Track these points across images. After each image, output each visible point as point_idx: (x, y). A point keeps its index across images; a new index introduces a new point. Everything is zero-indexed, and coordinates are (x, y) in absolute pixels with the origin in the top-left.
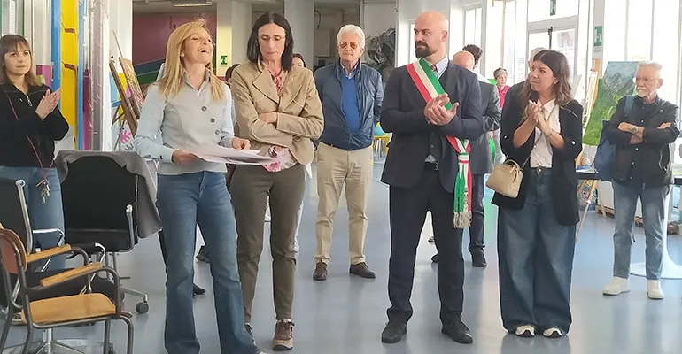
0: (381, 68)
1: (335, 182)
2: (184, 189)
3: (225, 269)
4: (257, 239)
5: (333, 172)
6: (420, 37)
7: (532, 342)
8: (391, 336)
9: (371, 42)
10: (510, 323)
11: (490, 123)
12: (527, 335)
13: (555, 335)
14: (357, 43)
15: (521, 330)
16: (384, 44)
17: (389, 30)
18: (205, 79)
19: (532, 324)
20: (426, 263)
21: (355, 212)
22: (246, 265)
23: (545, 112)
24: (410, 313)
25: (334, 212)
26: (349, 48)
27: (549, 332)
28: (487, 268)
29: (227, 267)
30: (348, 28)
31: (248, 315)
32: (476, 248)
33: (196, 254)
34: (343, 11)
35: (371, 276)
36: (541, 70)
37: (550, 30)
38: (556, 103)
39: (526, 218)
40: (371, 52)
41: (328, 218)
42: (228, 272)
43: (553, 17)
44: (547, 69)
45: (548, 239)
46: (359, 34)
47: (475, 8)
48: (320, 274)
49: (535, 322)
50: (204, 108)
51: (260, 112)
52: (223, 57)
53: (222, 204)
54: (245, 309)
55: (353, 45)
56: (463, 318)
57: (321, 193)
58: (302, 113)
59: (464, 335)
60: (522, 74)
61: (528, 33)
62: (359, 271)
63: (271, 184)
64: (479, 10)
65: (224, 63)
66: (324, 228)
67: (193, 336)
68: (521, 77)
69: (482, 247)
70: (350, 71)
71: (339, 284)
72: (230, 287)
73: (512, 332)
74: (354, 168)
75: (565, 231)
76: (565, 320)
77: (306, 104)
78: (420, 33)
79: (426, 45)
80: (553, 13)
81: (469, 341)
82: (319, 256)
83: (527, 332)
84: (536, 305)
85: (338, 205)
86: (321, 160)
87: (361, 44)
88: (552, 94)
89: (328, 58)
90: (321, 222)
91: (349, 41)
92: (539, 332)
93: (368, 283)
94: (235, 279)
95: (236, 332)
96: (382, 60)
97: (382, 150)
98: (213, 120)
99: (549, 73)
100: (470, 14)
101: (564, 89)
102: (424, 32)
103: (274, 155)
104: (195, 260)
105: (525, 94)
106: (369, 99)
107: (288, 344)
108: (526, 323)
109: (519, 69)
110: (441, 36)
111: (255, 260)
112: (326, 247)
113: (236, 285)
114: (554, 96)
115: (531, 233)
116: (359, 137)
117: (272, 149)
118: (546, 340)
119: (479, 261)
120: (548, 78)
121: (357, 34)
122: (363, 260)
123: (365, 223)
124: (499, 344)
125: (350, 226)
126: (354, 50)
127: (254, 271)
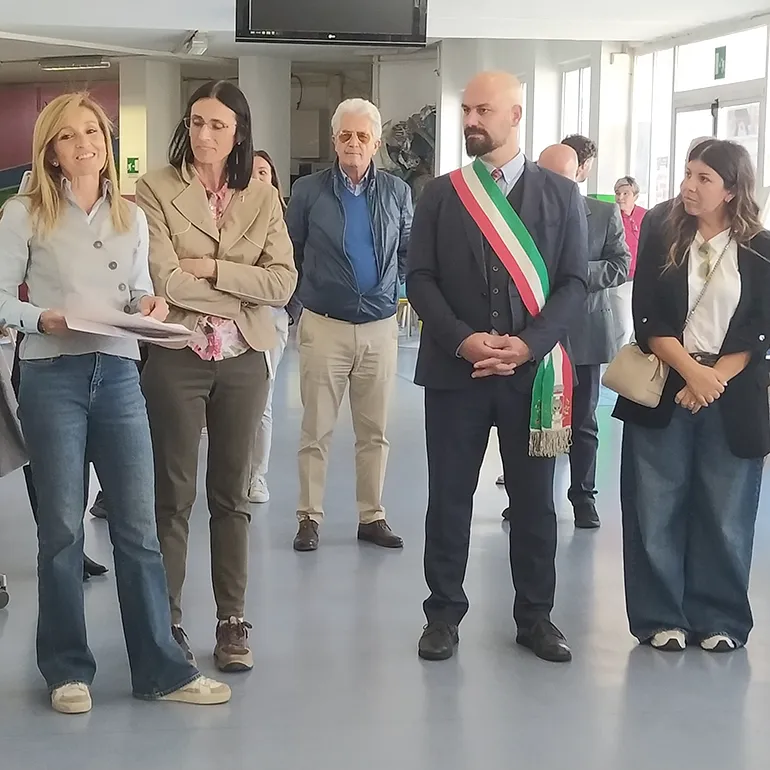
0: (411, 177)
1: (332, 380)
2: (64, 387)
3: (134, 531)
4: (188, 479)
5: (331, 362)
6: (474, 119)
7: (682, 659)
8: (436, 647)
9: (393, 131)
10: (642, 626)
11: (612, 272)
12: (672, 646)
13: (721, 648)
14: (368, 132)
15: (662, 638)
16: (415, 134)
17: (424, 110)
18: (100, 195)
19: (682, 628)
20: (493, 521)
21: (367, 432)
22: (170, 525)
23: (711, 253)
24: (462, 607)
25: (329, 434)
26: (356, 141)
27: (712, 642)
28: (600, 530)
29: (138, 526)
30: (351, 105)
31: (176, 611)
32: (582, 494)
33: (90, 505)
34: (341, 74)
35: (395, 543)
36: (703, 178)
37: (715, 106)
38: (732, 236)
39: (673, 443)
40: (393, 150)
41: (320, 443)
42: (140, 535)
43: (720, 82)
44: (713, 175)
45: (713, 480)
46: (372, 116)
47: (580, 67)
48: (306, 539)
49: (688, 626)
50: (98, 244)
51: (183, 254)
52: (131, 161)
53: (132, 416)
54: (171, 600)
55: (361, 136)
56: (555, 616)
57: (308, 399)
58: (262, 260)
59: (557, 647)
60: (663, 186)
61: (676, 110)
62: (374, 535)
63: (211, 383)
64: (587, 72)
65: (133, 171)
66: (312, 459)
67: (83, 647)
68: (661, 191)
69: (591, 494)
70: (356, 181)
71: (339, 558)
72: (144, 560)
73: (646, 642)
74: (366, 354)
75: (743, 468)
76: (740, 622)
77: (267, 243)
78: (474, 112)
79: (484, 133)
80: (720, 74)
81: (564, 658)
82: (304, 509)
83: (673, 642)
84: (689, 594)
85: (337, 419)
86: (307, 341)
87: (376, 133)
88: (721, 220)
89: (316, 160)
90: (308, 450)
91: (354, 129)
92: (694, 641)
93: (390, 555)
94: (151, 548)
95: (158, 639)
96: (411, 164)
97: (412, 324)
98: (113, 266)
99: (717, 181)
100: (572, 77)
101: (744, 210)
102: (481, 109)
103: (209, 330)
104: (88, 516)
105: (673, 223)
106: (392, 230)
107: (247, 660)
108: (670, 627)
109: (660, 177)
110: (511, 117)
111: (184, 516)
112: (316, 493)
113: (154, 560)
114: (726, 223)
115: (680, 468)
116: (376, 299)
117: (205, 321)
118: (706, 654)
119: (586, 518)
120: (715, 191)
121: (368, 116)
122: (381, 516)
123: (385, 450)
124: (622, 662)
125: (357, 458)
126: (364, 146)
127: (183, 533)
